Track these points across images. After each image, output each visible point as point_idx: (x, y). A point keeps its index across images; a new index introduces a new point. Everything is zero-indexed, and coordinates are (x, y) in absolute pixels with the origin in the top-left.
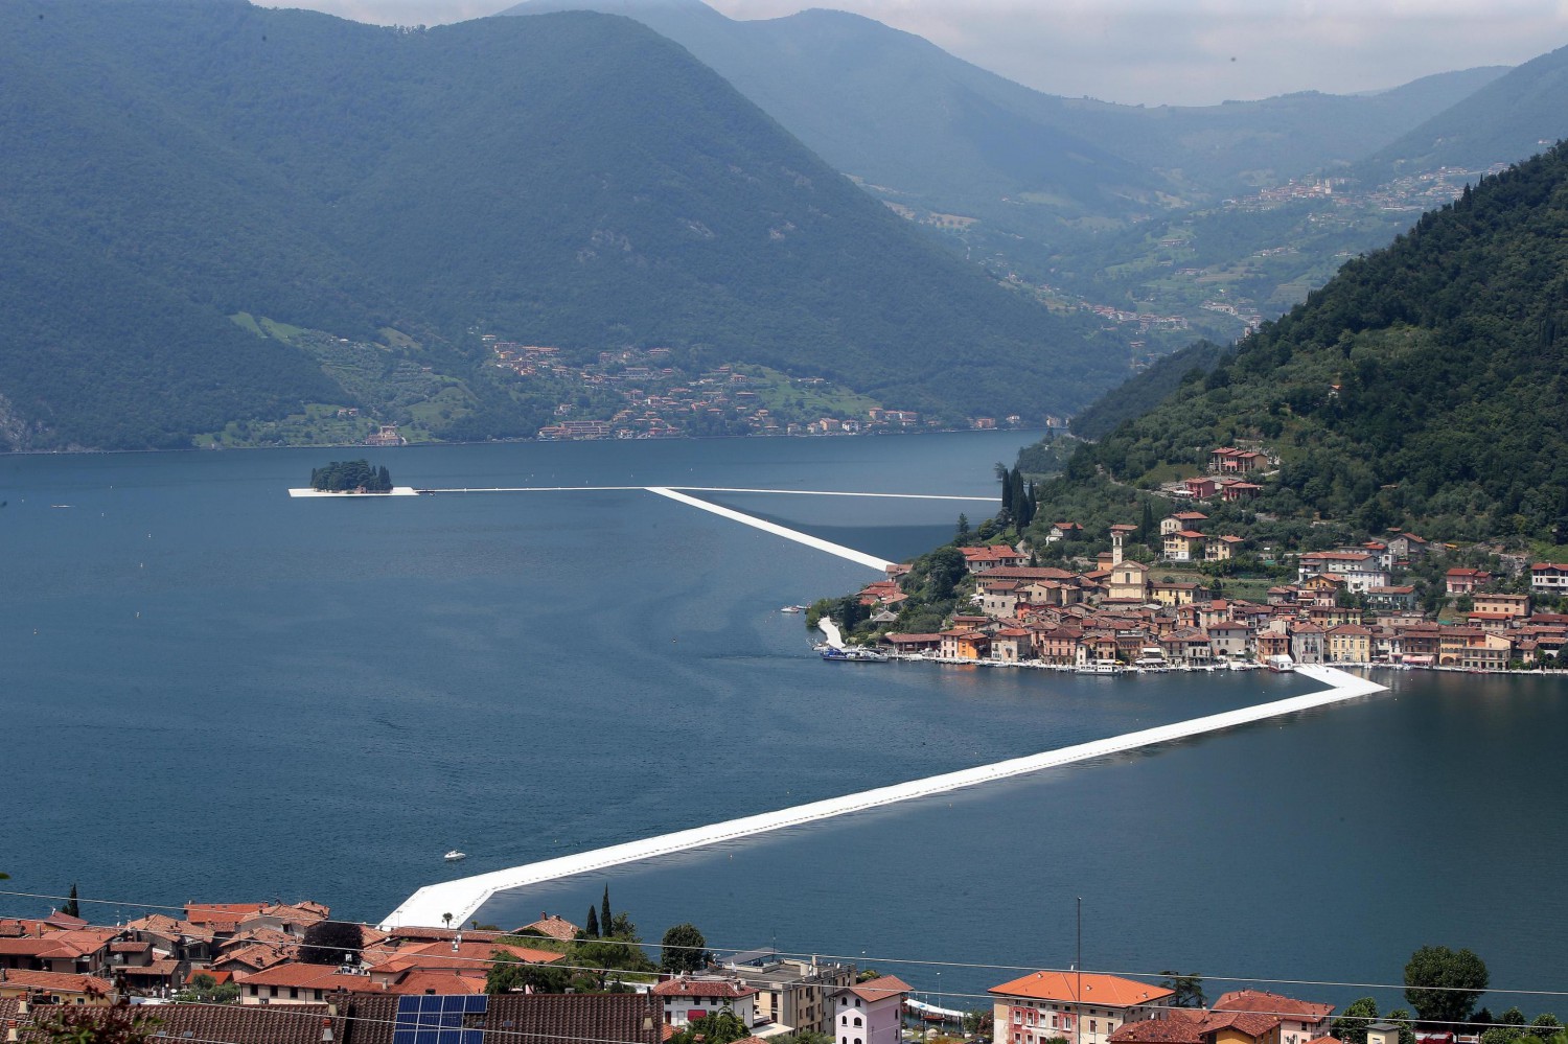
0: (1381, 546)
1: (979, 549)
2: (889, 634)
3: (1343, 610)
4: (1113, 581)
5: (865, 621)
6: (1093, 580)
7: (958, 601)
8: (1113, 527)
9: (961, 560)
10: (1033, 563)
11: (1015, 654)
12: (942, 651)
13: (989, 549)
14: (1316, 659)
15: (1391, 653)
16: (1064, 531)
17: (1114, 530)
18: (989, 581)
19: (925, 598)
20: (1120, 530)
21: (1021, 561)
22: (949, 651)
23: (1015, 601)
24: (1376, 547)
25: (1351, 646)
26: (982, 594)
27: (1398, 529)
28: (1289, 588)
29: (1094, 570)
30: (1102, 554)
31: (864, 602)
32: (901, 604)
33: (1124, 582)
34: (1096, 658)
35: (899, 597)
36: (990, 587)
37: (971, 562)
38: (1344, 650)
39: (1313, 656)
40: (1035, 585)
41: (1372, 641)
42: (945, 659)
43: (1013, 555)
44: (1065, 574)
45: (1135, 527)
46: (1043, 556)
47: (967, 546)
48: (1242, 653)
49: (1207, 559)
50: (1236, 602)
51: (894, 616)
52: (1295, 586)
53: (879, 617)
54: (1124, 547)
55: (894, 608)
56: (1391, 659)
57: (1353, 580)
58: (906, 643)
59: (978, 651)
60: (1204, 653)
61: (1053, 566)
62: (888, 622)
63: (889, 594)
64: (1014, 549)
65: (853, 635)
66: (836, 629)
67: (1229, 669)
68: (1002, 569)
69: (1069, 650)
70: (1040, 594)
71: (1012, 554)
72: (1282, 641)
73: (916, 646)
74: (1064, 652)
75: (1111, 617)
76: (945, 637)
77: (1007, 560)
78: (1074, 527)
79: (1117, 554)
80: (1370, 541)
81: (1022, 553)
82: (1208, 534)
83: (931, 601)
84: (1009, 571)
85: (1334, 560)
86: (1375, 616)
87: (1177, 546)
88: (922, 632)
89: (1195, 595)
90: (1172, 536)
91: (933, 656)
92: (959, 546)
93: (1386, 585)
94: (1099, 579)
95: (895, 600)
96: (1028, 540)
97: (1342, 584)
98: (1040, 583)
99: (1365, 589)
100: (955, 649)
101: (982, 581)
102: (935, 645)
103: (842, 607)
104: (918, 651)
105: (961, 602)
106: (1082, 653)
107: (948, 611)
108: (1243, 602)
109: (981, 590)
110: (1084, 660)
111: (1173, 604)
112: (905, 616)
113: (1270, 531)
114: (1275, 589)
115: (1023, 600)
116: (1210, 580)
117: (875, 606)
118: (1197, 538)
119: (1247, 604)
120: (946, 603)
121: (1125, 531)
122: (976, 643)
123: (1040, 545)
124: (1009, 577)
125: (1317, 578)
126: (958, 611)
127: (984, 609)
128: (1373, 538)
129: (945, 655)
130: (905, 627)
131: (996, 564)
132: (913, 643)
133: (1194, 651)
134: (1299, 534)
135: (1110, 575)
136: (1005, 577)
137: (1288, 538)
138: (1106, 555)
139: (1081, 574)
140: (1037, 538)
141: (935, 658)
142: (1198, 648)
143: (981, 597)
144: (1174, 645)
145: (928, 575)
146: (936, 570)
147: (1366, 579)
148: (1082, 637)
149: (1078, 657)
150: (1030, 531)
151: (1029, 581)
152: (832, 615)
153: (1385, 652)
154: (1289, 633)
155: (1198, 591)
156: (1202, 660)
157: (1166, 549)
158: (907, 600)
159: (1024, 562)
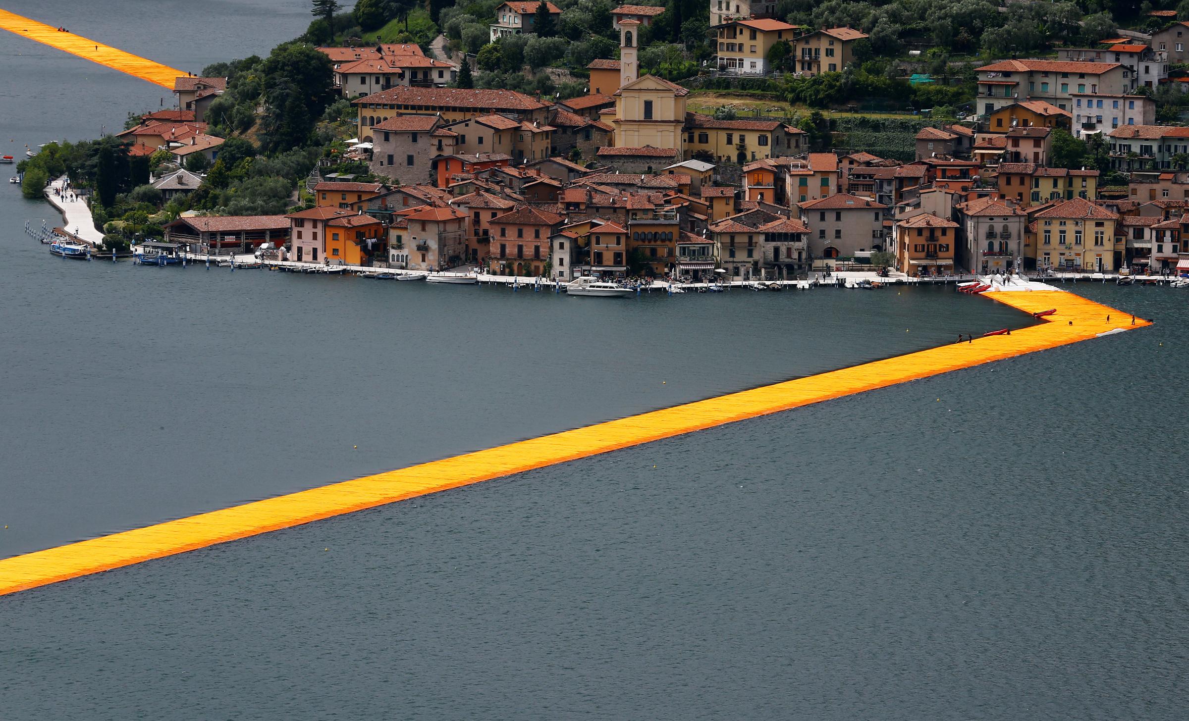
0: (1138, 47)
1: (359, 51)
2: (188, 215)
3: (1062, 172)
4: (620, 116)
5: (139, 189)
6: (580, 112)
7: (323, 150)
8: (618, 10)
9: (325, 67)
10: (464, 81)
11: (432, 257)
12: (295, 249)
13: (379, 50)
14: (1010, 264)
15: (1154, 253)
16: (525, 16)
17: (620, 16)
18: (381, 113)
19: (257, 144)
20: (632, 16)
21: (441, 75)
22: (307, 249)
23: (434, 153)
24: (1128, 48)
25: (1078, 241)
26: (368, 139)
27: (1171, 13)
28: (958, 128)
29: (580, 94)
30: (598, 63)
31: (136, 151)
32: (209, 156)
33: (642, 118)
34: (588, 263)
35: (206, 141)
36: (383, 125)
37: (345, 76)
38: (1062, 248)
39: (1003, 261)
40: (472, 123)
41: (1120, 230)
42: (299, 265)
43: (426, 62)
44: (527, 102)
45: (659, 10)
46: (488, 65)
47: (333, 44)
48: (867, 254)
49: (799, 72)
50: (855, 157)
51: (195, 181)
52: (968, 125)
53: (168, 182)
54: (641, 48)
55: (196, 163)
56: (1156, 265)
57: (1079, 112)
58: (224, 233)
59: (364, 249)
60: (795, 255)
61: (502, 85)
62: (186, 191)
63: (185, 135)
64: (426, 51)
65: (119, 216)
66: (81, 204)
67: (841, 284)
68: (403, 91)
69: (537, 248)
70: (481, 140)
71: (424, 62)
72: (944, 231)
73: (243, 240)
74: (529, 251)
75: (617, 185)
76: (300, 222)
77: (414, 71)
78: (543, 8)
79: (629, 59)
80: (1117, 37)
81: (442, 59)
82: (801, 23)
83: (271, 148)
84: (420, 96)
85: (1046, 74)
86: (1123, 182)
87: (741, 46)
88: (252, 211)
89: (777, 142)
90: (732, 27)
91: (275, 257)
92: (319, 43)
93: (1146, 123)
94: (594, 111)
95: (198, 148)
96: (455, 33)
97: (1062, 122)
98: (483, 119)
99: (1105, 130)
100: (319, 244)
101: (368, 113)
102: (280, 237)
103: (95, 160)
104: (249, 251)
105: (328, 154)
106: (562, 255)
107: (303, 171)
108: (866, 157)
109: (367, 131)
110: (566, 269)
111: (734, 159)
112: (220, 180)
113: (922, 18)
114: (931, 132)
115: (448, 152)
116: (804, 113)
117: (159, 160)
118: (780, 33)
119: (876, 160)
120: (298, 156)
121: (640, 17)
122: (359, 234)
123: (477, 43)
124: (420, 108)
125: (1014, 108)
126: (324, 172)
127: (374, 168)
128: (1121, 32)
129: (300, 259)
130: (221, 200)
131: (394, 80)
132: (237, 233)
133: (777, 250)
134: (977, 23)
135: (612, 104)
136: (413, 107)
137: (956, 33)
138: (606, 63)
139: (558, 101)
140: (470, 29)
141: (280, 263)
142: (783, 246)
143: (367, 145)
144: (737, 239)
145: (262, 99)
146: (277, 91)
147: (1108, 111)
148: (562, 223)
149: (556, 262)
150: (456, 16)
151: (459, 116)
152: (73, 176)
153: (1146, 253)
154: (958, 216)
155: (781, 134)
156: (790, 267)
157: (720, 55)
158: (221, 148)
159: (447, 77)
